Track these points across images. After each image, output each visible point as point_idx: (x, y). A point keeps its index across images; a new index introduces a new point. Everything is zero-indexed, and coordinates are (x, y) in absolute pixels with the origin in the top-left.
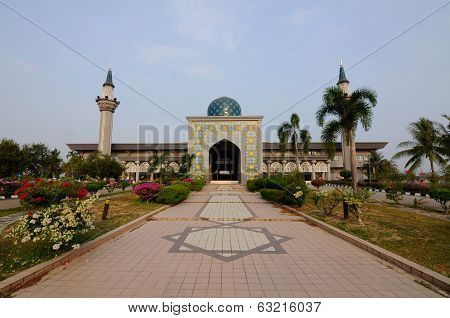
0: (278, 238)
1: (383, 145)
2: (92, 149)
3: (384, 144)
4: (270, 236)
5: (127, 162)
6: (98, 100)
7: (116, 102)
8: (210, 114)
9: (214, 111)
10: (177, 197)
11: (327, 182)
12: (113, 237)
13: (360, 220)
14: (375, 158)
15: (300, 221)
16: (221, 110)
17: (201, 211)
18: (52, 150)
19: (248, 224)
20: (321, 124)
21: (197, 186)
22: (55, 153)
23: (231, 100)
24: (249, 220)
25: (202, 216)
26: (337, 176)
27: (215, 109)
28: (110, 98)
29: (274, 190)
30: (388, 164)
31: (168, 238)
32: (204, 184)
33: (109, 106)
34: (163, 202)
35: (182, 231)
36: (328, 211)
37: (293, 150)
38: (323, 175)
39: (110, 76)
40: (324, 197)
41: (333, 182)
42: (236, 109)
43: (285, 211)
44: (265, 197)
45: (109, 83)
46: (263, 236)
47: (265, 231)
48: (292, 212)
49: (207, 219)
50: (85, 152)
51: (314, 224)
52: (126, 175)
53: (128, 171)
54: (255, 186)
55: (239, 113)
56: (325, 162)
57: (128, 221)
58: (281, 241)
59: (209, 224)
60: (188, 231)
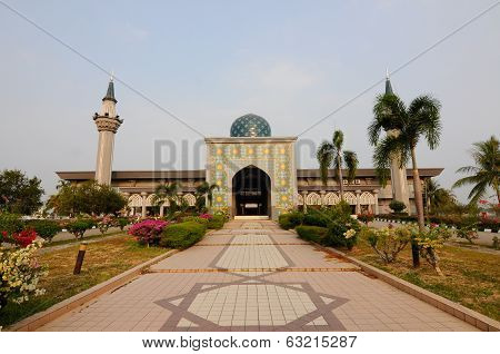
0: (327, 301)
1: (438, 171)
2: (86, 179)
3: (440, 170)
4: (315, 298)
5: (131, 194)
6: (96, 117)
7: (118, 121)
8: (233, 134)
9: (239, 131)
10: (188, 238)
11: (376, 216)
12: (82, 302)
13: (438, 269)
14: (431, 187)
15: (354, 270)
16: (247, 130)
17: (218, 257)
18: (31, 178)
19: (283, 277)
20: (374, 141)
21: (216, 223)
22: (34, 182)
23: (259, 118)
24: (285, 269)
25: (219, 265)
26: (386, 209)
27: (239, 129)
28: (110, 116)
29: (314, 228)
30: (445, 194)
31: (164, 303)
32: (226, 219)
33: (109, 125)
34: (169, 246)
35: (187, 290)
36: (390, 256)
37: (336, 178)
38: (369, 208)
39: (111, 88)
40: (384, 237)
41: (382, 217)
42: (264, 129)
43: (332, 255)
44: (302, 236)
45: (110, 97)
46: (305, 296)
47: (307, 288)
48: (340, 257)
49: (225, 270)
50: (78, 181)
51: (373, 276)
52: (129, 209)
53: (131, 205)
54: (289, 223)
55: (268, 134)
56: (372, 192)
57: (112, 276)
58: (333, 306)
59: (227, 278)
60: (197, 289)
